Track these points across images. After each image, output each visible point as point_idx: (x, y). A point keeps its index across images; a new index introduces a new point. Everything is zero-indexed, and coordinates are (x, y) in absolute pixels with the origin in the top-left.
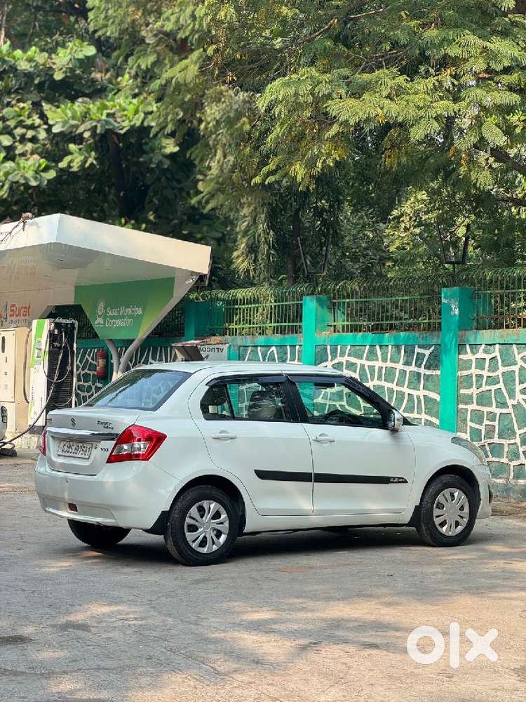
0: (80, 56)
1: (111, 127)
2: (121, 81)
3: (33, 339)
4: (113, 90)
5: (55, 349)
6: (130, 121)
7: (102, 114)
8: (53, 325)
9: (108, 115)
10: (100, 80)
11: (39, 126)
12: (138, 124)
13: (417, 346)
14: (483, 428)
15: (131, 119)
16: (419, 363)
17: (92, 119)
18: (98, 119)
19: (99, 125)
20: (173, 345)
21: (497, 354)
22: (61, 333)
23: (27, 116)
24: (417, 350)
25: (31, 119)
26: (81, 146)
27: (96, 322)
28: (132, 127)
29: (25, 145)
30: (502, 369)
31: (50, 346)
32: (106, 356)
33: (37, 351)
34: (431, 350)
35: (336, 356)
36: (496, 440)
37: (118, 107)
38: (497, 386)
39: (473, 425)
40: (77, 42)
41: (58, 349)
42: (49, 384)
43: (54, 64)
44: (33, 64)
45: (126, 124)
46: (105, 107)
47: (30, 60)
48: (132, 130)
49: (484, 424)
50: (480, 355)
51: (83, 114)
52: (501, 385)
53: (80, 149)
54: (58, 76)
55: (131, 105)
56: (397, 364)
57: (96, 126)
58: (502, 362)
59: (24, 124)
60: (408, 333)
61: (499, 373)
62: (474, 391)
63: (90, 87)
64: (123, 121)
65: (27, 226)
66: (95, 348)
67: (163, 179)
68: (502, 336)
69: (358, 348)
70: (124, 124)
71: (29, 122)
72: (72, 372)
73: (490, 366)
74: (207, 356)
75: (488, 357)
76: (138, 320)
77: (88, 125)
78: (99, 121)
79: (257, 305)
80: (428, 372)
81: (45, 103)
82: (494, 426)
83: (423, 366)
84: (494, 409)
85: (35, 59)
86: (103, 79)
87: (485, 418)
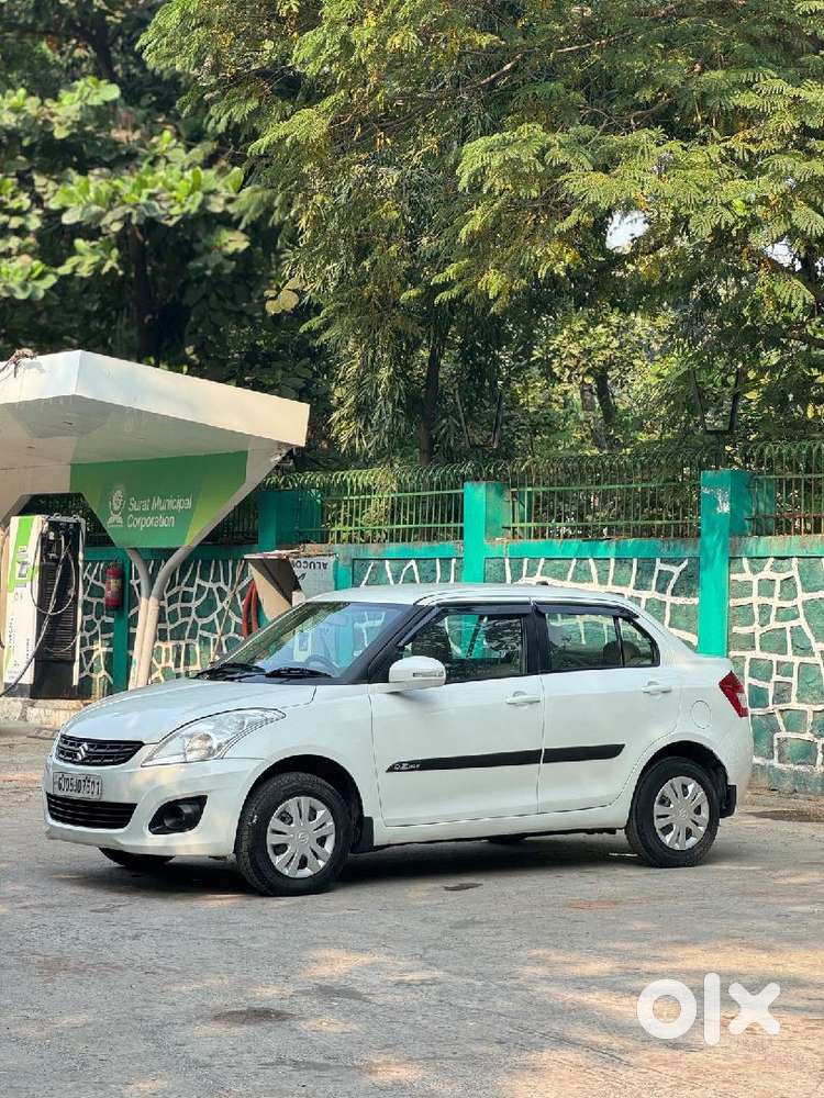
0: (96, 101)
1: (154, 214)
2: (158, 142)
3: (12, 549)
4: (146, 157)
5: (49, 563)
6: (183, 206)
7: (140, 195)
8: (47, 524)
9: (151, 196)
10: (125, 141)
11: (29, 211)
12: (194, 209)
13: (658, 560)
14: (770, 687)
15: (183, 202)
16: (661, 586)
17: (124, 203)
18: (132, 203)
19: (135, 213)
20: (246, 557)
21: (795, 573)
22: (59, 537)
23: (10, 195)
24: (659, 566)
25: (16, 200)
26: (94, 243)
27: (111, 520)
28: (185, 215)
29: (8, 240)
30: (802, 596)
31: (41, 558)
32: (122, 575)
33: (18, 566)
34: (683, 566)
35: (520, 576)
36: (794, 704)
37: (160, 185)
38: (794, 623)
39: (755, 682)
40: (90, 80)
41: (53, 564)
42: (41, 617)
43: (52, 115)
44: (22, 117)
45: (176, 210)
46: (144, 184)
47: (16, 110)
48: (186, 219)
49: (772, 680)
50: (767, 573)
51: (110, 195)
52: (802, 621)
53: (93, 247)
54: (60, 133)
55: (182, 182)
56: (624, 588)
57: (130, 215)
58: (803, 584)
59: (6, 207)
60: (638, 540)
61: (798, 601)
62: (757, 629)
63: (110, 152)
64: (172, 207)
65: (20, 370)
66: (101, 562)
67: (213, 297)
68: (803, 546)
69: (557, 562)
70: (173, 212)
71: (14, 204)
72: (76, 598)
73: (782, 590)
74: (304, 575)
75: (779, 577)
76: (184, 518)
77: (119, 212)
78: (135, 206)
79: (368, 497)
80: (679, 600)
81: (38, 175)
82: (790, 684)
83: (669, 591)
84: (789, 657)
85: (25, 108)
86: (131, 139)
87: (775, 671)
